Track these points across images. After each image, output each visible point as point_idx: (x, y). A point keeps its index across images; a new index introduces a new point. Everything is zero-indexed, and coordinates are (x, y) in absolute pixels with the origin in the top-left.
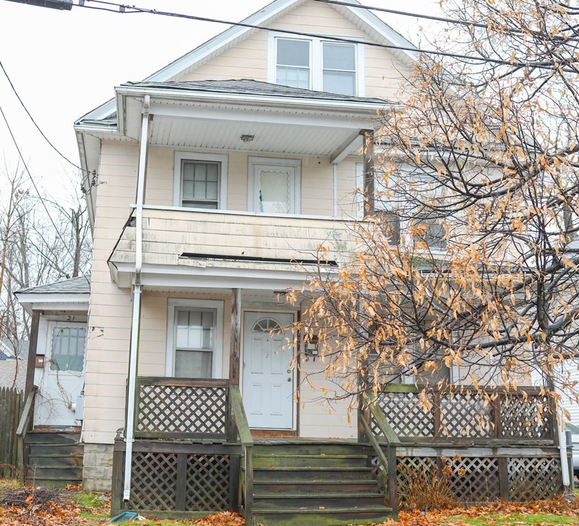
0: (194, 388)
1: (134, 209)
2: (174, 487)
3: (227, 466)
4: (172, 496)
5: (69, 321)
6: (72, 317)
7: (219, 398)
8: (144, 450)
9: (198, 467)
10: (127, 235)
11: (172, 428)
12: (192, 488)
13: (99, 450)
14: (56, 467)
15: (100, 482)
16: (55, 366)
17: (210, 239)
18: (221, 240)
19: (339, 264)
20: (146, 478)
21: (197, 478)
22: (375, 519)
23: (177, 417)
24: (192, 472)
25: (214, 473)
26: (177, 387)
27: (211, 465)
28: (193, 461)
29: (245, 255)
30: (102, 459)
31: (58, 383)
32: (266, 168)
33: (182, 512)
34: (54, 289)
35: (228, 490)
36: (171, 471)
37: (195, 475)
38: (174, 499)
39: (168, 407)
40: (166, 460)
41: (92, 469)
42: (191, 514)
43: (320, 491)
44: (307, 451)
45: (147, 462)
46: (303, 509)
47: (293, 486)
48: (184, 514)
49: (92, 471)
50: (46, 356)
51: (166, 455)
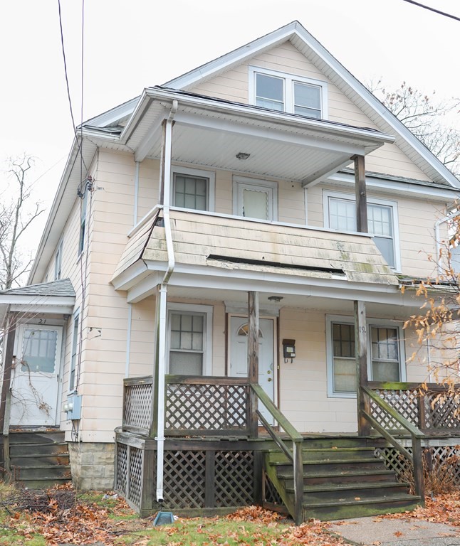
0: (217, 386)
1: (160, 209)
2: (203, 485)
3: (250, 462)
4: (201, 493)
5: (40, 323)
6: (43, 320)
7: (241, 396)
8: (175, 448)
9: (224, 463)
10: (156, 234)
11: (197, 425)
12: (219, 484)
13: (96, 449)
14: (41, 467)
15: (97, 481)
16: (26, 367)
17: (233, 243)
18: (243, 244)
19: (346, 272)
20: (176, 476)
21: (224, 474)
22: (407, 507)
23: (202, 415)
24: (219, 469)
25: (239, 469)
26: (201, 385)
27: (237, 461)
28: (220, 458)
29: (265, 260)
30: (100, 458)
31: (30, 384)
32: (248, 187)
33: (211, 509)
34: (34, 291)
35: (252, 485)
36: (199, 468)
37: (222, 471)
38: (203, 496)
39: (193, 405)
40: (195, 457)
41: (90, 468)
42: (219, 510)
43: (349, 482)
44: (321, 445)
45: (177, 460)
46: (342, 501)
47: (326, 479)
48: (213, 510)
49: (89, 470)
50: (17, 357)
51: (195, 453)
